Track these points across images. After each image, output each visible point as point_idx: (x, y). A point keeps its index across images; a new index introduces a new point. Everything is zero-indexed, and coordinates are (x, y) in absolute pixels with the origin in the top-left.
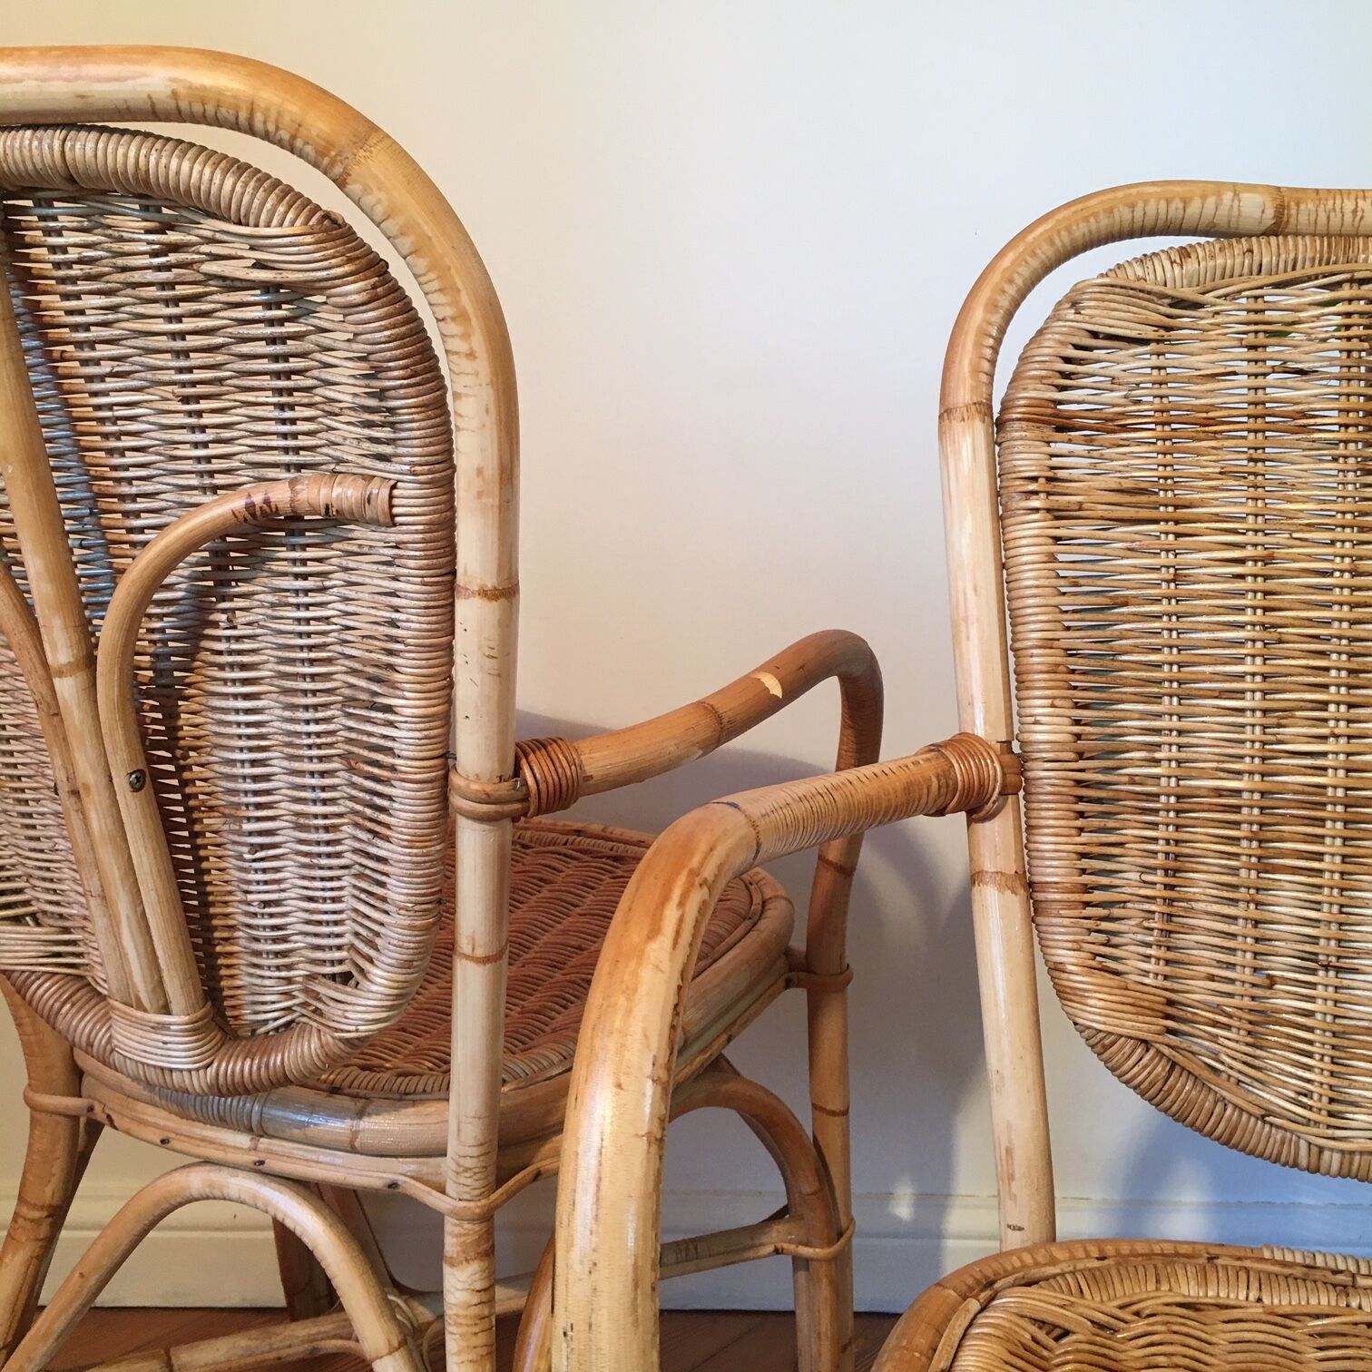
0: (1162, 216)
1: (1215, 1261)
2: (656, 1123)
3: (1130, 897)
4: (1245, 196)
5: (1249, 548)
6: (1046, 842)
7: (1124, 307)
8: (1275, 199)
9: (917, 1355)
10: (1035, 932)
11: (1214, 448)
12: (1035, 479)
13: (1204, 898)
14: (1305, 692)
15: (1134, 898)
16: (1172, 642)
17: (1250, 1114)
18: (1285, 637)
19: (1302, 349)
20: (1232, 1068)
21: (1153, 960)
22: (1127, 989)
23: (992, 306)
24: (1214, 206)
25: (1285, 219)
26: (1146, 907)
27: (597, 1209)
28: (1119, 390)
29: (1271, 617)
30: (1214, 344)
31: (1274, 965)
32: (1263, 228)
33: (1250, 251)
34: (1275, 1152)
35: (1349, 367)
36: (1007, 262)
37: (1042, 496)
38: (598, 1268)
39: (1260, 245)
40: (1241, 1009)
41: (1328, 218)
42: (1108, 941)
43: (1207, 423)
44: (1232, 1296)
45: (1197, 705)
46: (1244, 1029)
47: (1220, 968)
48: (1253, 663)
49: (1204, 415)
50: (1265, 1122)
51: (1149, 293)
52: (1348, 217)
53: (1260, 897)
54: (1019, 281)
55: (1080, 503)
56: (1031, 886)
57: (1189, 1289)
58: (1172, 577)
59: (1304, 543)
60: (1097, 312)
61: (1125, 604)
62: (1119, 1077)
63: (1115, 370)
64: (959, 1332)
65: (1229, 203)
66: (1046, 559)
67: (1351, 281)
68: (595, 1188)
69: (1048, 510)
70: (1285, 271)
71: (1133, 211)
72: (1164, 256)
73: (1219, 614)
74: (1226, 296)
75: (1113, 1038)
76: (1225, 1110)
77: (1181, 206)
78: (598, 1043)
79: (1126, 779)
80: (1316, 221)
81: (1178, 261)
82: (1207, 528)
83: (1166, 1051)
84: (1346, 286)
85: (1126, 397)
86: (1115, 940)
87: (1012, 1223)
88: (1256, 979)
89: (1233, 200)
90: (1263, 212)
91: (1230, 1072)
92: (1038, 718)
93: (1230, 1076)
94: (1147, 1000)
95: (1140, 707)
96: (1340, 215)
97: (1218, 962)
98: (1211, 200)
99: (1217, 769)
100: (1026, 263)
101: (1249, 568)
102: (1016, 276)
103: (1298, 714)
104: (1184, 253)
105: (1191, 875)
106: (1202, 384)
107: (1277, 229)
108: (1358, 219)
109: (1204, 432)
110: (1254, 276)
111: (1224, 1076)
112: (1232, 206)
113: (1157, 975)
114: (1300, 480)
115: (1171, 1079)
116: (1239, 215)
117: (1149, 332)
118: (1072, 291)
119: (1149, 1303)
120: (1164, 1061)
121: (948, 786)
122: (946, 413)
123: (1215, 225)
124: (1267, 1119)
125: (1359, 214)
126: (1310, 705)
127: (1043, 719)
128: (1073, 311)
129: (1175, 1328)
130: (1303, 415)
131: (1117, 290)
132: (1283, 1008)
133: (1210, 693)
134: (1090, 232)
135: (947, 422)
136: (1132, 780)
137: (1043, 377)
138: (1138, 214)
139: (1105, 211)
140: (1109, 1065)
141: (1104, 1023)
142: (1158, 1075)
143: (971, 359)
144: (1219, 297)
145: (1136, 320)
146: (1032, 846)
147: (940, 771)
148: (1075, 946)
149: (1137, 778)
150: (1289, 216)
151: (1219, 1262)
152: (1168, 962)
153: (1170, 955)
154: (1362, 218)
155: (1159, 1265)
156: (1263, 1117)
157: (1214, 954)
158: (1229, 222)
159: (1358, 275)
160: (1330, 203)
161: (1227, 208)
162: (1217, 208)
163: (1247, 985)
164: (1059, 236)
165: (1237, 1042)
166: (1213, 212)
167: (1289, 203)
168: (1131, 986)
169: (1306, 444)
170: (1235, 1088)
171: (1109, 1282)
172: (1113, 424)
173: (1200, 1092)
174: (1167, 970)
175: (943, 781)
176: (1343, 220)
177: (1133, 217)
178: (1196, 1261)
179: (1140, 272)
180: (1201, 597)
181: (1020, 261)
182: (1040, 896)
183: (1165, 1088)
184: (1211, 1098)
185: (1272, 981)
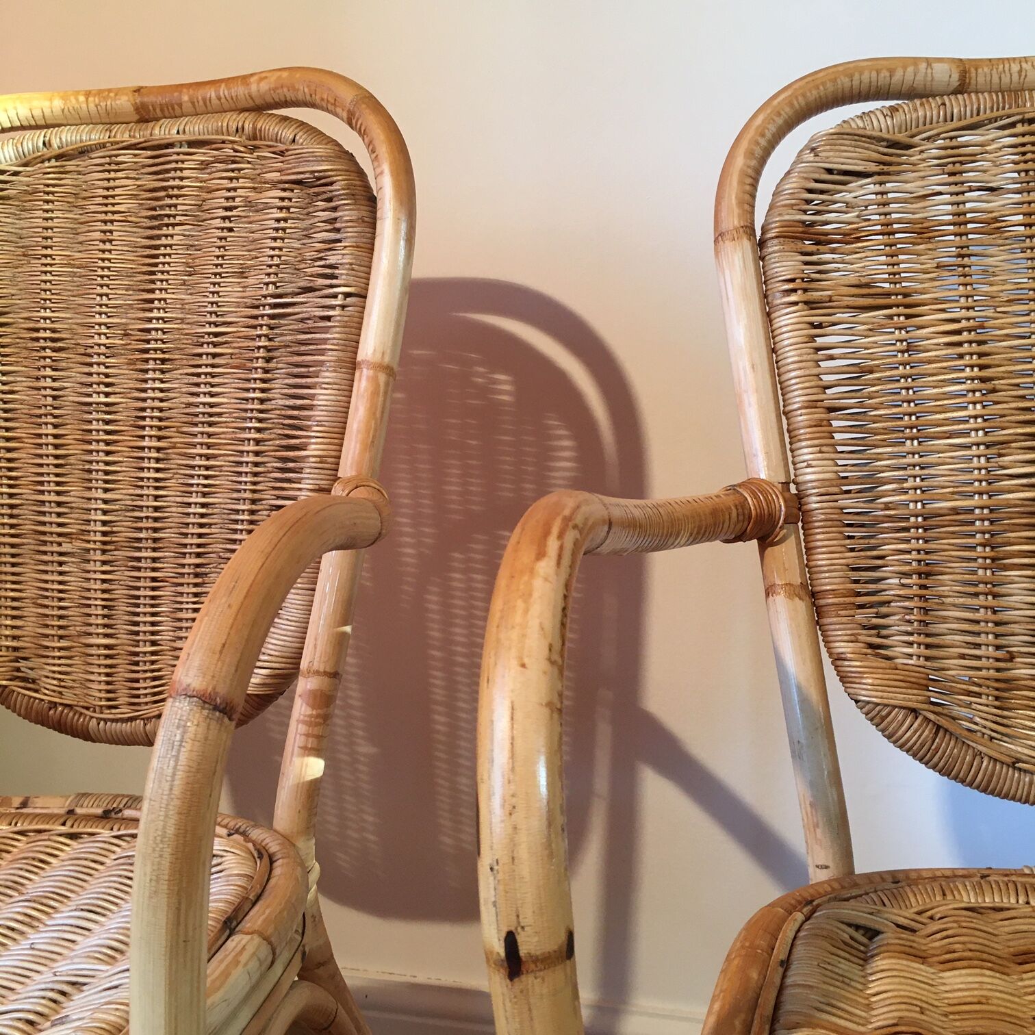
0: (874, 84)
1: (987, 878)
2: (556, 695)
3: (893, 598)
4: (935, 65)
5: (963, 321)
6: (821, 559)
7: (852, 149)
8: (958, 67)
9: (759, 951)
10: (819, 633)
11: (930, 249)
12: (793, 280)
13: (951, 594)
14: (1017, 428)
15: (896, 598)
16: (909, 398)
17: (1003, 763)
18: (998, 387)
19: (991, 172)
20: (985, 727)
21: (915, 645)
22: (897, 669)
23: (750, 154)
24: (913, 74)
25: (967, 81)
26: (907, 604)
27: (513, 763)
28: (853, 212)
29: (986, 373)
30: (922, 174)
31: (1011, 643)
32: (951, 89)
33: (944, 104)
34: (1025, 793)
35: (1028, 182)
36: (759, 121)
37: (799, 292)
38: (516, 810)
39: (950, 100)
40: (988, 679)
41: (1000, 78)
42: (879, 633)
43: (924, 232)
44: (1005, 901)
45: (933, 445)
46: (992, 696)
47: (968, 648)
48: (975, 408)
49: (920, 226)
50: (1015, 768)
51: (869, 137)
52: (1015, 77)
53: (996, 589)
54: (769, 135)
55: (830, 296)
56: (814, 595)
57: (970, 899)
58: (906, 348)
59: (1005, 315)
60: (831, 154)
61: (871, 372)
62: (894, 742)
63: (849, 197)
64: (791, 935)
65: (924, 71)
66: (806, 340)
67: (1023, 121)
68: (510, 746)
69: (806, 303)
70: (972, 116)
71: (852, 81)
72: (878, 113)
73: (944, 374)
74: (928, 139)
75: (888, 709)
76: (982, 762)
77: (888, 74)
78: (502, 636)
79: (883, 506)
80: (991, 80)
81: (889, 114)
82: (930, 309)
83: (932, 717)
84: (1019, 126)
85: (858, 216)
86: (884, 632)
87: (820, 863)
88: (1000, 654)
89: (927, 69)
90: (950, 76)
91: (984, 730)
92: (810, 462)
93: (984, 734)
94: (914, 677)
95: (889, 449)
96: (1008, 75)
97: (968, 643)
98: (910, 69)
99: (953, 493)
100: (774, 121)
101: (965, 336)
102: (766, 131)
103: (1013, 445)
104: (893, 109)
105: (940, 577)
106: (916, 203)
107: (962, 88)
108: (1023, 77)
109: (921, 238)
110: (949, 122)
111: (979, 734)
112: (926, 73)
113: (920, 657)
114: (998, 269)
115: (937, 740)
116: (932, 80)
117: (872, 167)
118: (809, 142)
119: (940, 909)
120: (930, 725)
121: (744, 514)
122: (719, 236)
123: (915, 89)
124: (1017, 765)
125: (1023, 74)
126: (1022, 438)
127: (814, 463)
128: (812, 155)
129: (964, 924)
130: (996, 220)
131: (845, 137)
132: (1022, 676)
133: (943, 435)
134: (820, 97)
135: (721, 243)
136: (887, 506)
137: (793, 205)
138: (856, 83)
139: (830, 80)
140: (887, 733)
141: (882, 698)
142: (927, 736)
143: (737, 194)
144: (924, 140)
145: (861, 157)
146: (812, 564)
147: (737, 502)
148: (852, 638)
149: (890, 505)
150: (970, 78)
151: (990, 878)
152: (928, 646)
153: (929, 640)
154: (1026, 76)
155: (943, 883)
156: (1014, 763)
157: (962, 637)
158: (925, 85)
159: (1027, 116)
160: (1001, 67)
161: (923, 74)
162: (915, 75)
163: (991, 660)
164: (797, 100)
165: (987, 706)
166: (912, 78)
167: (969, 69)
168: (900, 667)
169: (1001, 242)
170: (989, 743)
171: (905, 897)
172: (851, 237)
173: (961, 749)
174: (928, 652)
175: (740, 510)
176: (1011, 78)
177: (852, 86)
178: (971, 879)
179: (861, 124)
180: (930, 362)
181: (769, 120)
182: (822, 602)
183: (933, 747)
184: (970, 752)
185: (1011, 658)
